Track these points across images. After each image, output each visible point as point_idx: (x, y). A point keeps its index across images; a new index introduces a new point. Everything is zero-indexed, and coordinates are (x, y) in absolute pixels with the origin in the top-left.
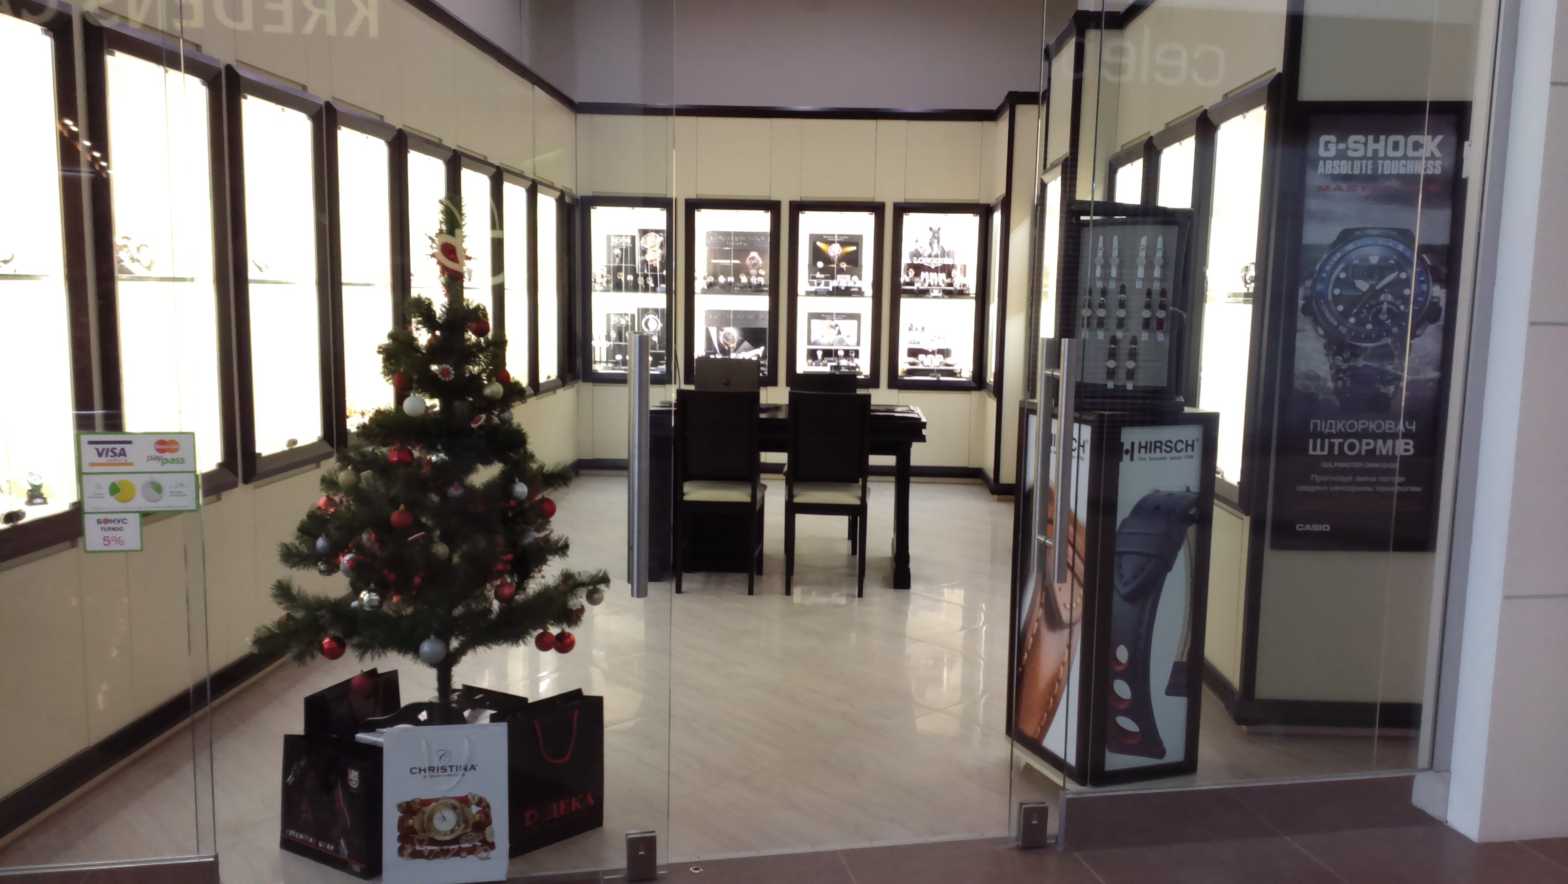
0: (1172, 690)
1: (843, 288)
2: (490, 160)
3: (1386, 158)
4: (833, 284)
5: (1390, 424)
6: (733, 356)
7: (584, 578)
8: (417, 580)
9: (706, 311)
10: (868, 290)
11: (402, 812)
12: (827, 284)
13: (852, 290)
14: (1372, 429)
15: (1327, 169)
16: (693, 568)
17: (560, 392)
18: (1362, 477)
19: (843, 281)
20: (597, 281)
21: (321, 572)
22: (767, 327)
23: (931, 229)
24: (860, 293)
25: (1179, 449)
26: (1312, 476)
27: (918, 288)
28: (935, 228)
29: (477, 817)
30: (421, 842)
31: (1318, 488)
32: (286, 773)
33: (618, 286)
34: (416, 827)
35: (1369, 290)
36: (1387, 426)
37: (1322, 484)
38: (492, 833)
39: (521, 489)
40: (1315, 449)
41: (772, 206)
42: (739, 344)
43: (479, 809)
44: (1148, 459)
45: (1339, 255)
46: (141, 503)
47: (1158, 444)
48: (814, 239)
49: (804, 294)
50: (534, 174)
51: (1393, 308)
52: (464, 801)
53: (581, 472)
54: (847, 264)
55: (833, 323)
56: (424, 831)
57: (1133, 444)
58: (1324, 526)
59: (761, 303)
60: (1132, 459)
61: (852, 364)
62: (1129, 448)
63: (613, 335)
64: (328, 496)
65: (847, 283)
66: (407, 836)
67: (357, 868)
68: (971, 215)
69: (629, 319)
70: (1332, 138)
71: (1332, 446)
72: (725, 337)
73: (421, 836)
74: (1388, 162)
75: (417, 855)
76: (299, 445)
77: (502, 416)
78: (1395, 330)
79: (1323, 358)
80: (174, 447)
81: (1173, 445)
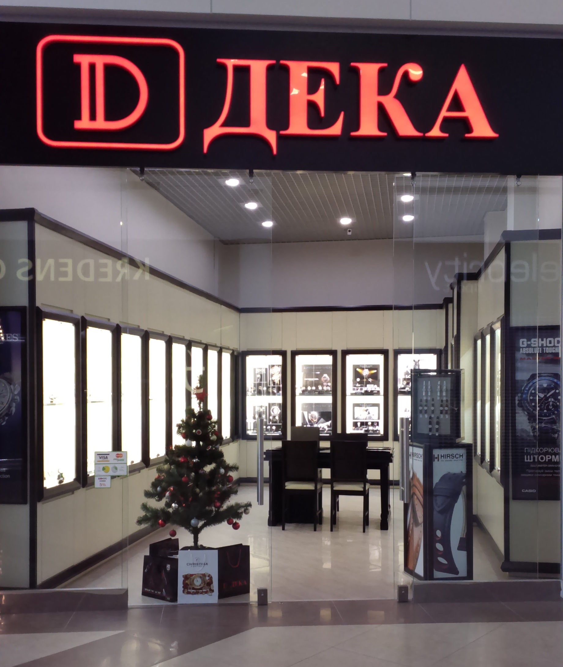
0: (460, 548)
1: (369, 391)
2: (203, 342)
3: (547, 347)
4: (364, 389)
5: (557, 449)
6: (315, 426)
7: (243, 504)
8: (190, 499)
9: (302, 404)
10: (382, 392)
11: (184, 578)
12: (361, 389)
13: (374, 392)
14: (550, 451)
15: (523, 351)
16: (290, 522)
17: (231, 444)
18: (547, 470)
19: (370, 387)
20: (249, 391)
21: (157, 500)
22: (332, 411)
23: (414, 361)
24: (378, 393)
25: (457, 457)
26: (527, 470)
27: (407, 390)
28: (417, 360)
29: (208, 581)
30: (190, 589)
31: (530, 475)
32: (144, 568)
33: (259, 393)
34: (189, 583)
35: (544, 397)
36: (556, 450)
37: (531, 473)
38: (213, 587)
39: (222, 471)
40: (527, 459)
41: (333, 353)
42: (319, 420)
43: (209, 578)
44: (444, 460)
45: (531, 384)
46: (111, 473)
47: (449, 455)
48: (355, 367)
49: (350, 394)
50: (221, 344)
51: (555, 404)
52: (204, 575)
53: (241, 484)
54: (372, 379)
55: (366, 409)
56: (191, 585)
57: (438, 455)
58: (533, 490)
59: (328, 399)
60: (438, 461)
61: (375, 429)
62: (437, 456)
63: (257, 416)
64: (159, 475)
65: (371, 388)
66: (185, 586)
67: (169, 599)
68: (433, 354)
69: (264, 408)
70: (525, 340)
71: (534, 458)
72: (312, 417)
73: (191, 587)
74: (547, 348)
75: (189, 593)
76: (134, 463)
77: (216, 446)
78: (556, 412)
79: (528, 424)
80: (121, 456)
81: (454, 456)
